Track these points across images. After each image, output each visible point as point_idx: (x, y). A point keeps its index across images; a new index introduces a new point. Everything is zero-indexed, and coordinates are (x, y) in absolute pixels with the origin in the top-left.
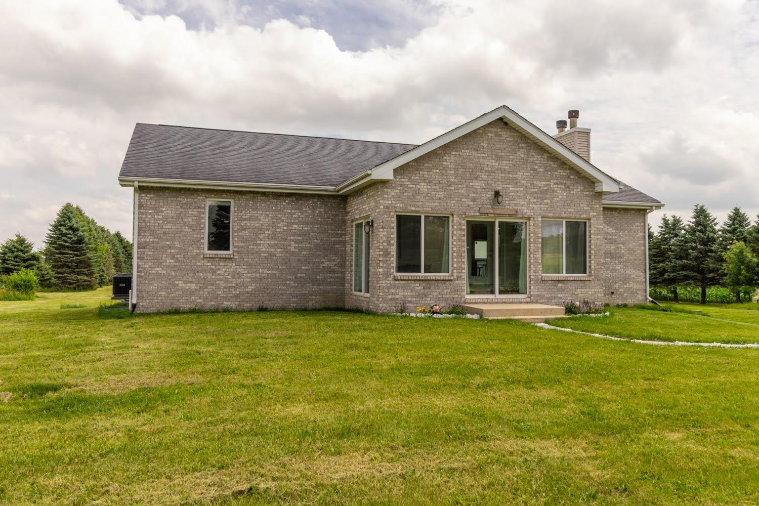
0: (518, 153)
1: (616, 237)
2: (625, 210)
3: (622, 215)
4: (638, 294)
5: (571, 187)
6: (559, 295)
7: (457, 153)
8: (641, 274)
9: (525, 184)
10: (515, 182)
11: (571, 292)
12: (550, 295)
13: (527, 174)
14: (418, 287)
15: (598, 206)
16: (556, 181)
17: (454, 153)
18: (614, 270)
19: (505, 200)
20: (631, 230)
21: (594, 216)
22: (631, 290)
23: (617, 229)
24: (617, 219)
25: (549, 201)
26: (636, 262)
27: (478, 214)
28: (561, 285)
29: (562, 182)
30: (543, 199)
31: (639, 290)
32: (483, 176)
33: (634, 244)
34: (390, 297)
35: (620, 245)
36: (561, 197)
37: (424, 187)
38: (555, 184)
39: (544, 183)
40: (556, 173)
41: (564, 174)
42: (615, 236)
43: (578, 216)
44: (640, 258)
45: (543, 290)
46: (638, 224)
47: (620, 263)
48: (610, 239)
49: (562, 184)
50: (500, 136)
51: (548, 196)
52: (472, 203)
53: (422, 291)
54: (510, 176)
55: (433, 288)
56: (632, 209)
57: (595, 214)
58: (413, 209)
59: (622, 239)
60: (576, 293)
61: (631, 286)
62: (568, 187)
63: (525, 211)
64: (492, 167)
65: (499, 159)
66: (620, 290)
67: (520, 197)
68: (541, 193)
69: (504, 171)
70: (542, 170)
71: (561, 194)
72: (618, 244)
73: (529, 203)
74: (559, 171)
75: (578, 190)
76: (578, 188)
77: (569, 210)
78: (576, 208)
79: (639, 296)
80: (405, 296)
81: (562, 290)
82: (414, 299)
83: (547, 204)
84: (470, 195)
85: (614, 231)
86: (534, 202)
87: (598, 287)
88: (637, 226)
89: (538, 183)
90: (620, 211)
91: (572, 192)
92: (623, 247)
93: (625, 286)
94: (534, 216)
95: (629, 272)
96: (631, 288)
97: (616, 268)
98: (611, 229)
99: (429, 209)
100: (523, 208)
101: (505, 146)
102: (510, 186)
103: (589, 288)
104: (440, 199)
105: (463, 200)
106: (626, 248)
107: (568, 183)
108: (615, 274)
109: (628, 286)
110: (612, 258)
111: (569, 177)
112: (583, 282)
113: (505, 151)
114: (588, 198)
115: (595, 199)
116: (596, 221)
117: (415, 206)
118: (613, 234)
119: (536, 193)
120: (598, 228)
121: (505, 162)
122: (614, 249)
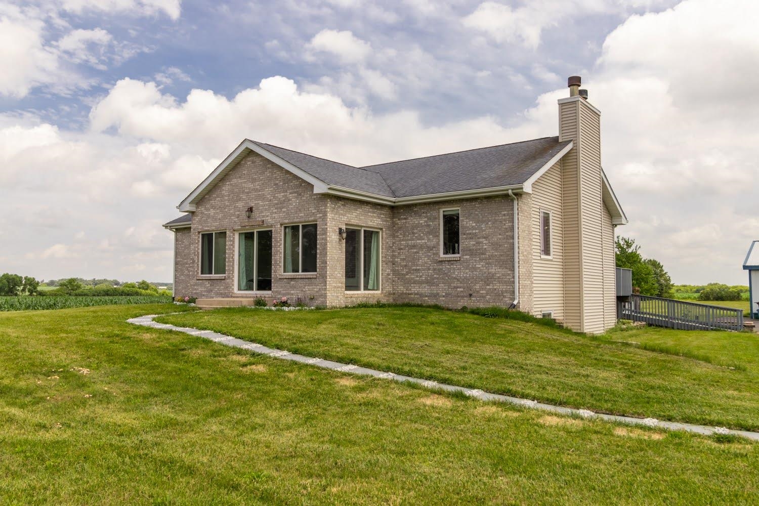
0: (266, 173)
1: (477, 231)
2: (489, 198)
3: (484, 205)
4: (504, 297)
5: (302, 194)
6: (292, 292)
7: (229, 183)
8: (509, 272)
9: (269, 198)
10: (262, 197)
11: (300, 289)
12: (285, 292)
13: (271, 189)
14: (207, 284)
15: (323, 208)
16: (291, 191)
17: (228, 183)
18: (475, 269)
19: (256, 214)
20: (496, 221)
21: (320, 217)
22: (495, 292)
23: (478, 222)
24: (478, 210)
25: (286, 210)
26: (502, 258)
27: (240, 227)
28: (293, 283)
29: (295, 190)
30: (281, 208)
31: (506, 291)
32: (244, 197)
33: (500, 236)
34: (194, 291)
35: (481, 240)
36: (294, 204)
37: (212, 212)
38: (291, 193)
39: (282, 194)
40: (292, 184)
41: (297, 183)
42: (476, 229)
43: (307, 219)
44: (508, 253)
45: (280, 287)
46: (506, 212)
47: (481, 260)
48: (470, 234)
49: (295, 193)
50: (255, 162)
51: (285, 205)
52: (237, 219)
53: (209, 287)
54: (260, 193)
55: (215, 285)
56: (497, 196)
57: (321, 215)
58: (206, 228)
59: (484, 233)
60: (304, 290)
61: (495, 287)
62: (300, 195)
63: (269, 221)
64: (249, 189)
65: (254, 181)
66: (481, 292)
67: (266, 210)
68: (281, 204)
69: (256, 190)
70: (281, 183)
71: (294, 202)
72: (479, 238)
73: (272, 213)
74: (294, 181)
75: (308, 195)
76: (307, 194)
77: (300, 215)
78: (305, 212)
79: (507, 299)
80: (201, 291)
81: (293, 287)
82: (205, 294)
83: (284, 212)
84: (236, 213)
85: (474, 224)
86: (275, 212)
87: (323, 285)
88: (504, 215)
89: (278, 195)
90: (482, 200)
91: (303, 198)
92: (485, 242)
93: (488, 287)
94: (275, 224)
95: (493, 271)
96: (495, 289)
97: (477, 266)
98: (471, 222)
99: (214, 228)
100: (268, 218)
101: (257, 170)
102: (260, 202)
103: (315, 285)
104: (220, 219)
105: (232, 218)
106: (489, 243)
107: (300, 190)
108: (475, 273)
109: (491, 287)
110: (471, 255)
111: (301, 185)
112: (310, 280)
113: (257, 174)
114: (316, 202)
115: (321, 202)
116: (322, 222)
117: (208, 227)
118: (473, 228)
119: (277, 204)
120: (323, 229)
121: (257, 183)
122: (474, 245)
